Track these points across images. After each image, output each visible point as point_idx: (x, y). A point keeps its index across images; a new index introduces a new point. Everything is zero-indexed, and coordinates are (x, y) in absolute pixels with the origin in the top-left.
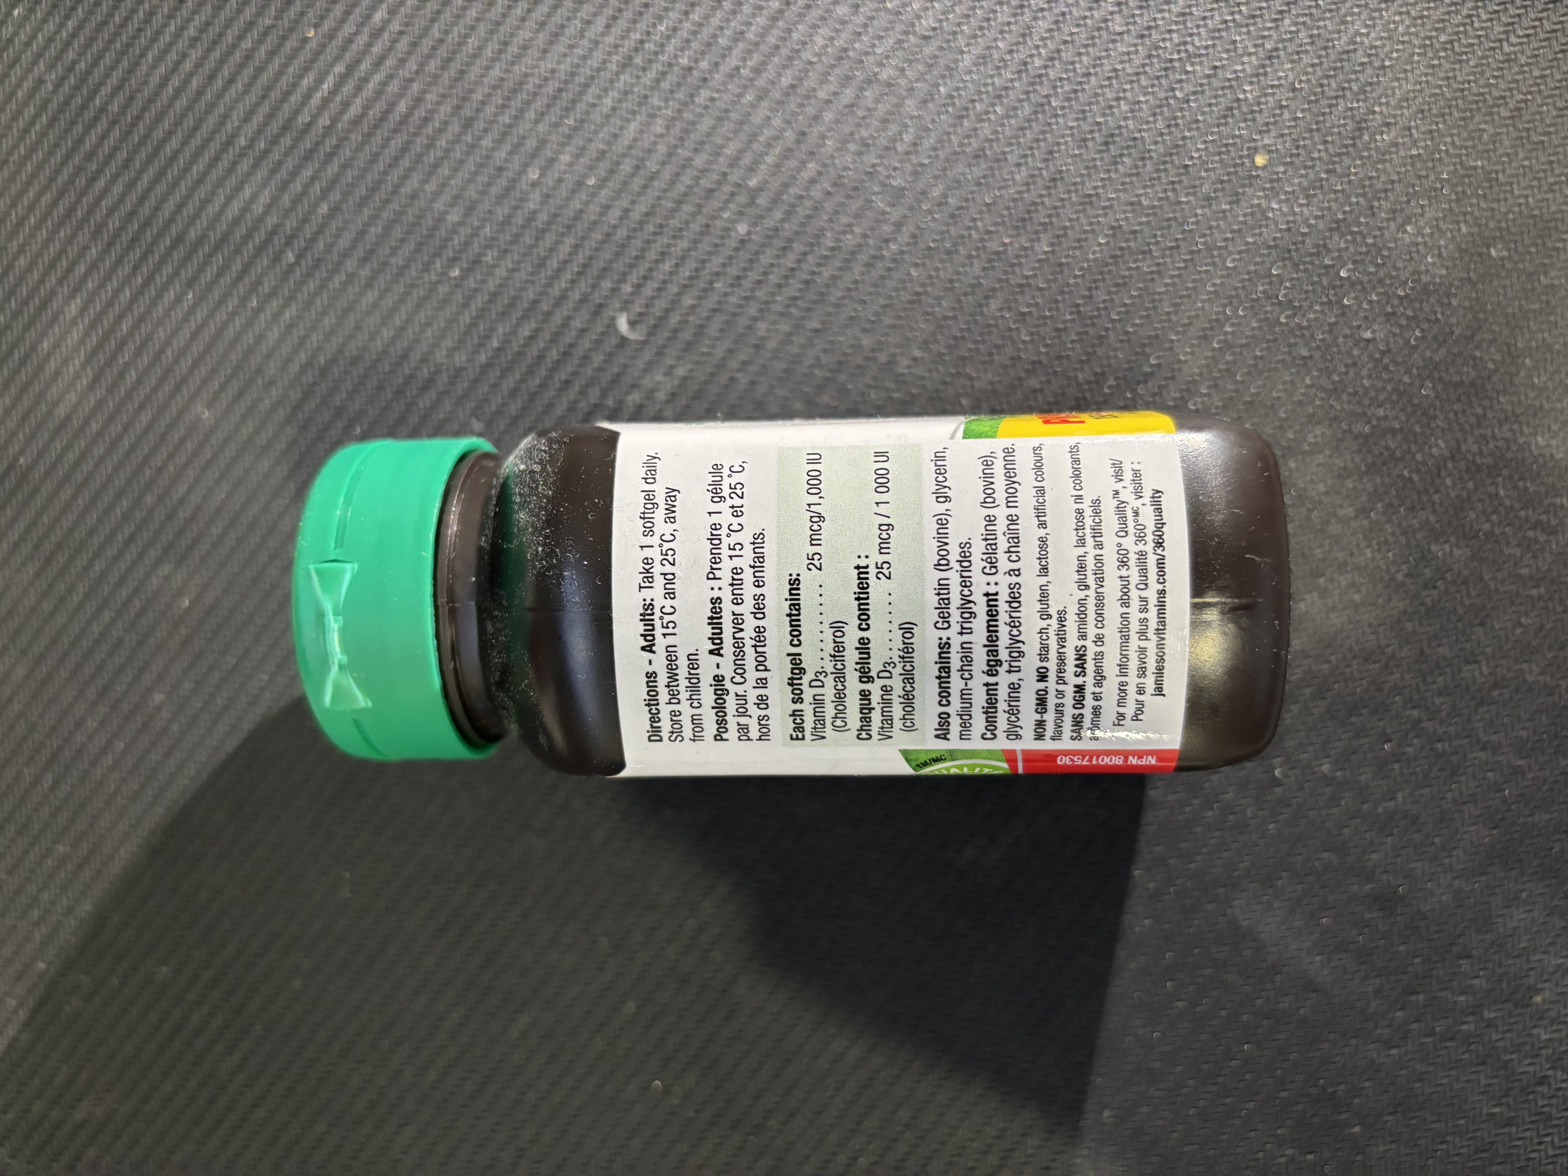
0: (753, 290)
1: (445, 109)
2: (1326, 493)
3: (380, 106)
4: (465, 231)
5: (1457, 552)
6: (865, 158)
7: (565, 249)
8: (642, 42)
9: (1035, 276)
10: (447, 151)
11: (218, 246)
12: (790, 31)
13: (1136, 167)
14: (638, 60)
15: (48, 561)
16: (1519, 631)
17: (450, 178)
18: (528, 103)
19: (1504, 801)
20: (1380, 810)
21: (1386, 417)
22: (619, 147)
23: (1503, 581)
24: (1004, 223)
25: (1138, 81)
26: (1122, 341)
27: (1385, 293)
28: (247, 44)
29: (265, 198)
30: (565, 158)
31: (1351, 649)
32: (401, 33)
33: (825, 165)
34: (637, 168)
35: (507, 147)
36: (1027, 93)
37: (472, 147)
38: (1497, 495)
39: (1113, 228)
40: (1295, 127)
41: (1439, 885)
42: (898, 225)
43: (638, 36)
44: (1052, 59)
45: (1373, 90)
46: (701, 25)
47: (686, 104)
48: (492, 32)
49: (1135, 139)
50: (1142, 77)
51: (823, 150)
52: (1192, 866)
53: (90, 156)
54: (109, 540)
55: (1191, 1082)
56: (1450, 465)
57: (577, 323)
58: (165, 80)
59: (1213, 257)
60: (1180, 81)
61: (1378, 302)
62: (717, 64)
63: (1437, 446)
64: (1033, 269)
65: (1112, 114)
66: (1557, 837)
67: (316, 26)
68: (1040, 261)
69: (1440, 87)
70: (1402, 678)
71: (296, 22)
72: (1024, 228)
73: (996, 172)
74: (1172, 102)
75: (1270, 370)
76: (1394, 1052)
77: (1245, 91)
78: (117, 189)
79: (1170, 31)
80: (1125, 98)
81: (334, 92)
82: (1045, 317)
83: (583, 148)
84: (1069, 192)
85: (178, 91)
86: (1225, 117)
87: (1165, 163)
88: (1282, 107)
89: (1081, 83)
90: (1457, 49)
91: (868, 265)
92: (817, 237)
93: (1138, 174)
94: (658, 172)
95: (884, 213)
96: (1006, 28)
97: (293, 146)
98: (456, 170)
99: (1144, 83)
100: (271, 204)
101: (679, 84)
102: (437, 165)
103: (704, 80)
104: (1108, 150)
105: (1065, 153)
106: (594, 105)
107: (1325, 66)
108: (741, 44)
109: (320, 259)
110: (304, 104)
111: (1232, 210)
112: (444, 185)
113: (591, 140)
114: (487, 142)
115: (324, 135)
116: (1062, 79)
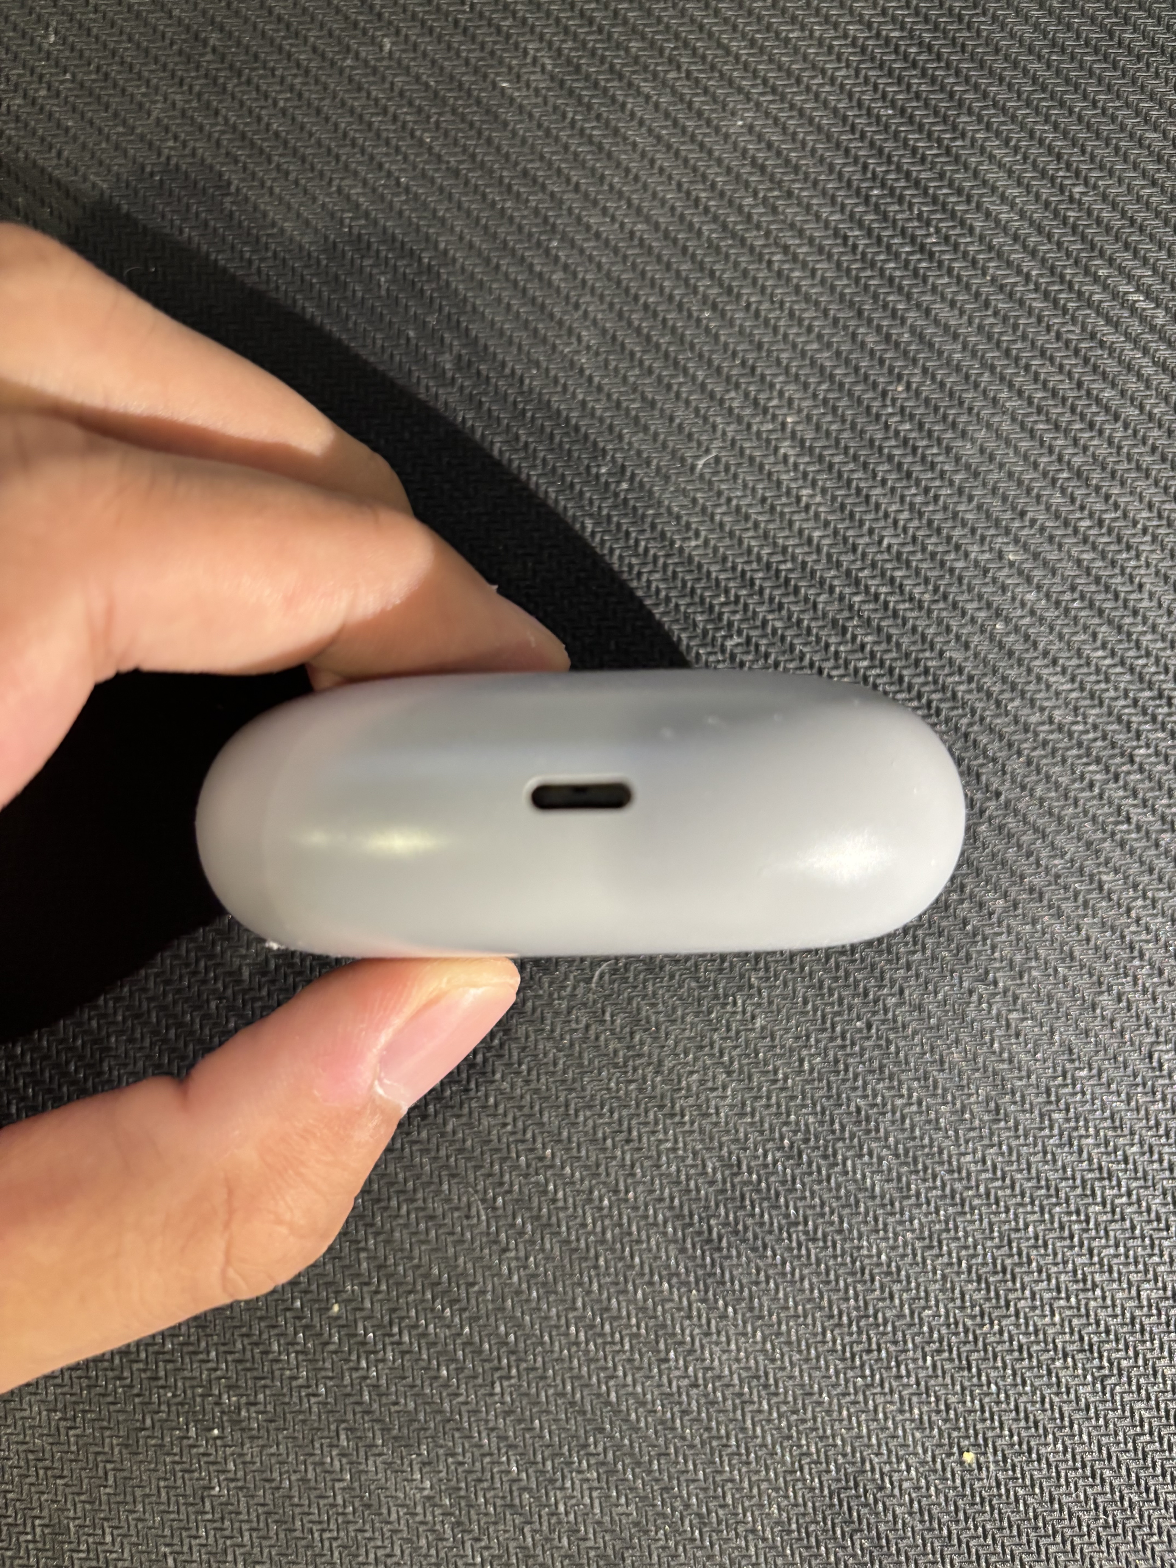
34: (1013, 687)
40: (1007, 1503)
49: (1007, 1306)
50: (1084, 1320)
60: (1075, 1367)
86: (1026, 1418)
96: (1156, 1157)
97: (1068, 254)
98: (1026, 457)
99: (1075, 1322)
100: (997, 221)
101: (1113, 745)
102: (1032, 433)
103: (1116, 778)
104: (996, 1273)
105: (994, 1219)
106: (1094, 635)
107: (1077, 1540)
108: (1158, 826)
109: (925, 279)
110: (1121, 269)
111: (912, 1421)
112: (1008, 442)
113: (1051, 629)
114: (1057, 499)
115: (1080, 293)
116: (1087, 1221)
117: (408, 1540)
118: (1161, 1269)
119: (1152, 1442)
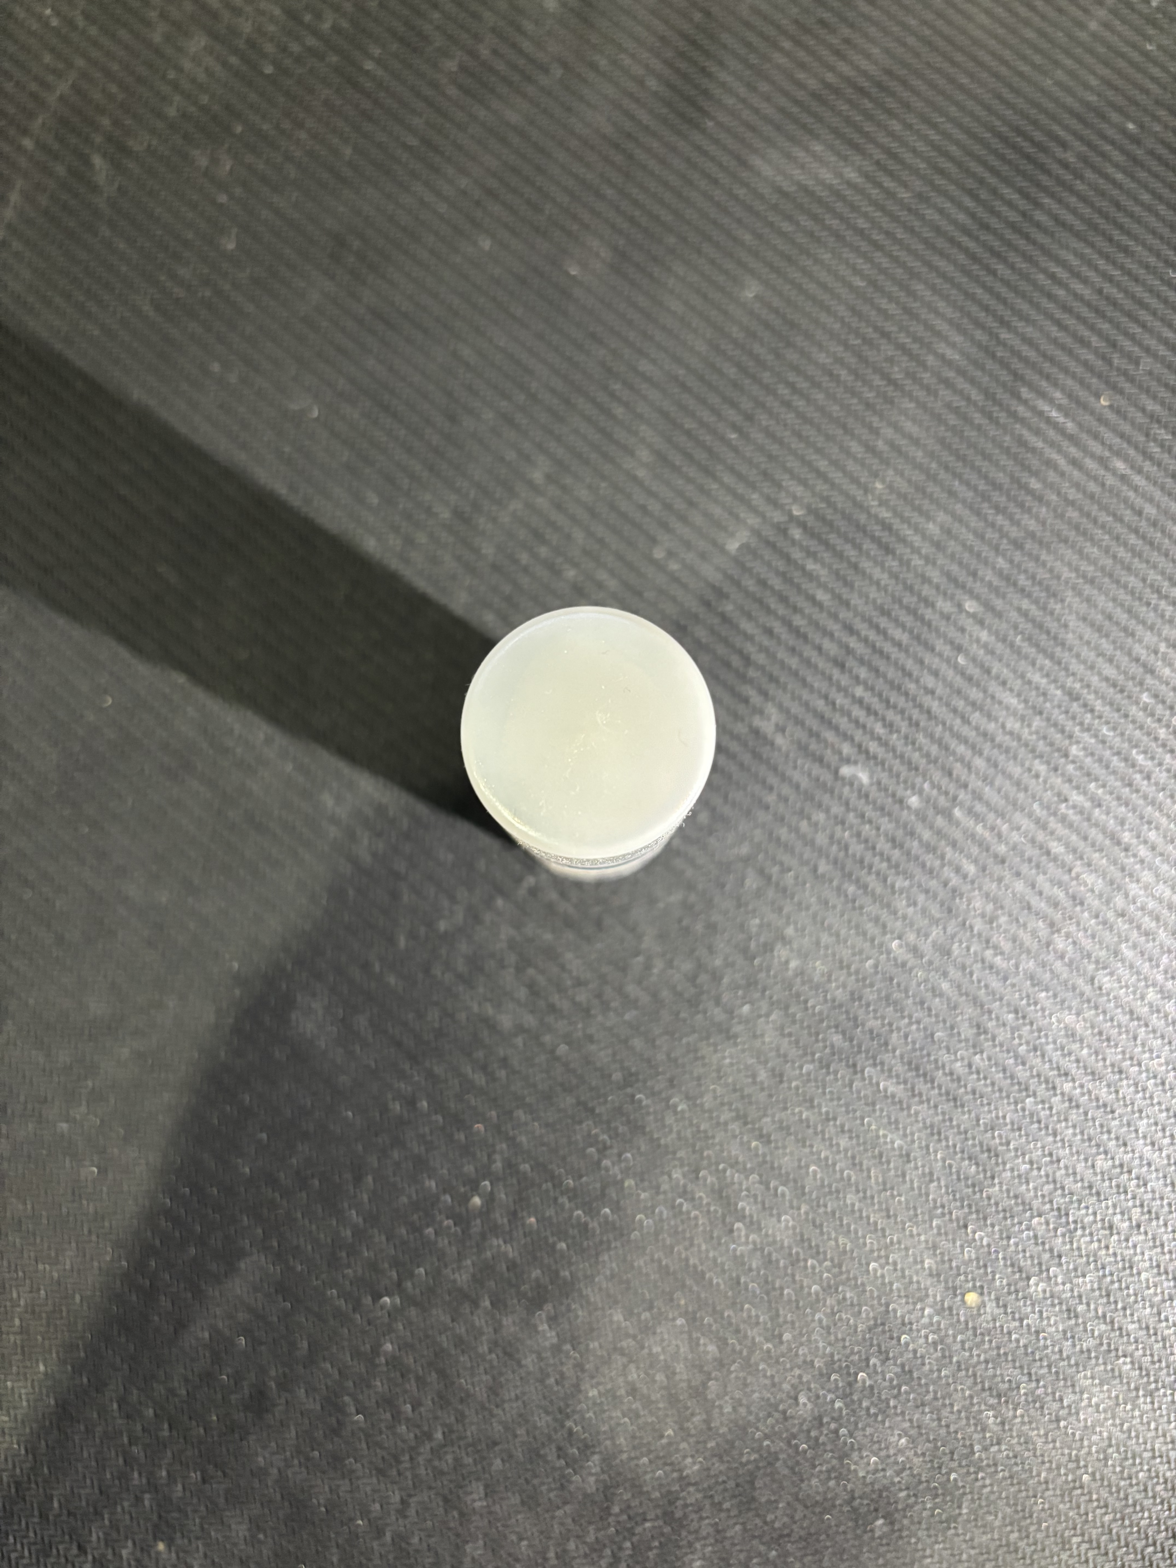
0: (855, 809)
1: (1032, 525)
2: (650, 1354)
3: (1035, 463)
4: (917, 540)
5: (592, 1479)
6: (979, 919)
7: (897, 634)
8: (1092, 711)
9: (864, 1079)
10: (993, 525)
11: (907, 311)
12: (1101, 850)
13: (967, 1179)
14: (1075, 707)
15: (617, 146)
16: (514, 1538)
17: (967, 527)
18: (1036, 602)
19: (352, 1520)
20: (347, 1399)
21: (722, 1414)
22: (994, 687)
23: (563, 1524)
24: (914, 1050)
25: (1048, 1183)
26: (800, 1160)
27: (841, 1416)
28: (1095, 341)
29: (951, 354)
31: (501, 1374)
32: (1103, 485)
33: (973, 882)
35: (996, 582)
36: (1039, 1076)
37: (997, 549)
38: (645, 1520)
39: (908, 1155)
41: (273, 1454)
42: (914, 949)
43: (1097, 708)
44: (1070, 1100)
45: (1036, 1409)
46: (1107, 767)
47: (1033, 751)
48: (1103, 569)
51: (987, 879)
52: (299, 1215)
53: (994, 192)
54: (636, 203)
56: (675, 1475)
57: (827, 644)
58: (1063, 264)
59: (879, 1250)
61: (833, 1408)
62: (1070, 781)
63: (694, 1463)
64: (871, 1078)
65: (1017, 1157)
67: (1111, 407)
68: (878, 1084)
69: (1039, 1475)
70: (472, 1423)
71: (1114, 388)
72: (910, 1070)
74: (1028, 1214)
75: (769, 1302)
76: (115, 1406)
77: (1037, 1285)
78: (961, 217)
80: (1032, 1169)
81: (1048, 420)
82: (824, 1087)
84: (943, 1113)
85: (1053, 277)
87: (970, 1206)
88: (1021, 1320)
89: (1047, 1128)
90: (1075, 1492)
91: (877, 920)
92: (905, 873)
93: (959, 1179)
94: (969, 723)
95: (927, 935)
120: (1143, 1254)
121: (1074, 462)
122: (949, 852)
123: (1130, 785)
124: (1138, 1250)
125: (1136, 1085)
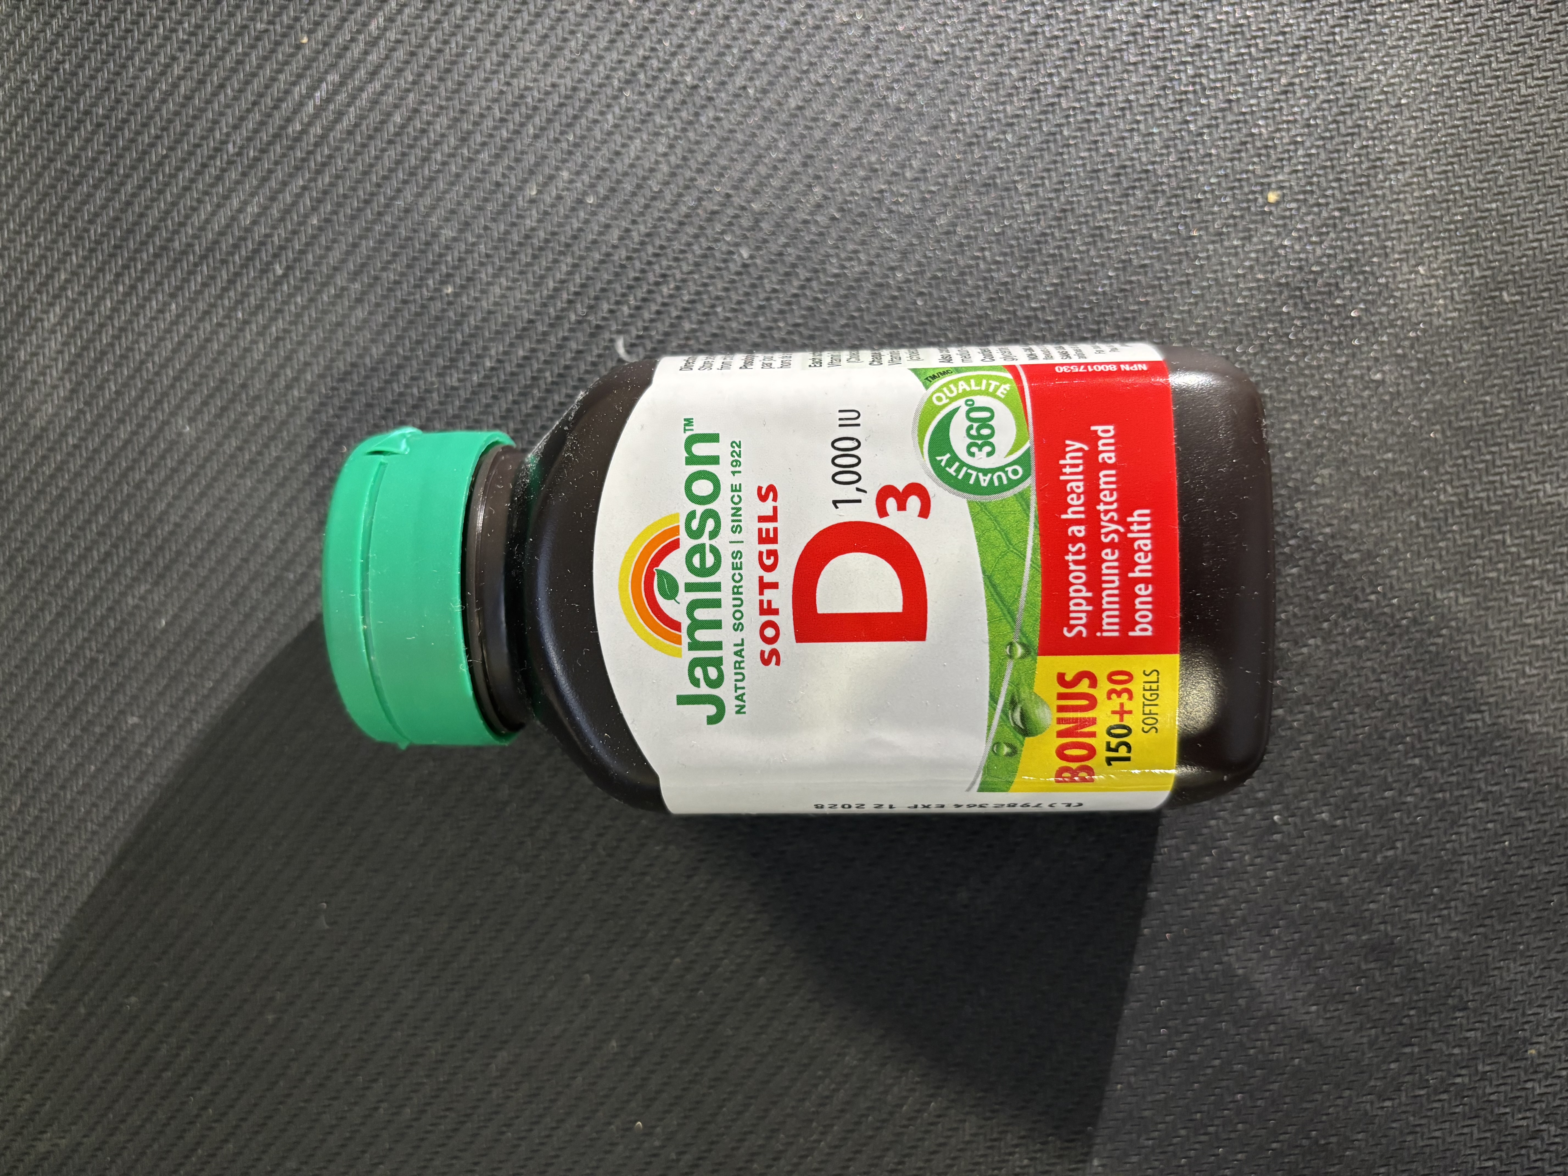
0: (755, 315)
1: (442, 121)
2: (1333, 537)
3: (375, 117)
4: (460, 247)
5: (1462, 600)
6: (872, 183)
7: (562, 269)
8: (646, 58)
9: (1043, 308)
10: (443, 164)
11: (203, 257)
12: (798, 51)
13: (1148, 200)
14: (642, 77)
16: (1523, 681)
17: (445, 192)
18: (528, 117)
19: (1504, 852)
20: (1379, 859)
21: (1395, 461)
22: (621, 165)
23: (1508, 630)
24: (1012, 254)
25: (1152, 112)
27: (1396, 336)
28: (238, 49)
29: (253, 208)
30: (565, 174)
32: (398, 42)
33: (832, 190)
34: (639, 186)
35: (505, 162)
36: (1039, 121)
37: (469, 161)
38: (1504, 543)
39: (1123, 261)
40: (1310, 163)
41: (1437, 936)
42: (904, 254)
43: (643, 52)
44: (1065, 88)
45: (1389, 129)
47: (690, 123)
48: (491, 44)
49: (1147, 171)
50: (1156, 108)
51: (830, 174)
52: (1189, 912)
53: (73, 160)
54: (83, 557)
55: (1183, 1132)
56: (1457, 512)
57: (573, 345)
59: (1223, 293)
60: (1194, 114)
61: (1389, 343)
62: (723, 83)
64: (1041, 301)
65: (1125, 145)
66: (1557, 889)
67: (310, 33)
68: (1048, 293)
69: (1457, 127)
70: (1405, 725)
71: (290, 27)
72: (1033, 259)
73: (1007, 202)
74: (1185, 134)
75: (1278, 411)
76: (1388, 1103)
77: (1259, 126)
78: (101, 195)
79: (1184, 63)
80: (1138, 130)
81: (327, 101)
83: (584, 165)
84: (1080, 223)
85: (166, 96)
86: (1239, 151)
87: (1177, 196)
88: (1296, 143)
89: (1094, 113)
90: (1474, 89)
91: (873, 293)
92: (823, 262)
93: (1149, 208)
94: (661, 192)
95: (890, 240)
96: (1019, 55)
97: (284, 155)
98: (452, 184)
99: (1158, 114)
100: (259, 215)
101: (684, 102)
102: (432, 179)
103: (710, 99)
104: (1120, 182)
105: (1076, 184)
106: (596, 121)
107: (1341, 103)
108: (748, 63)
109: (309, 272)
110: (295, 112)
111: (1243, 246)
112: (439, 199)
113: (591, 157)
114: (484, 156)
115: (316, 145)
116: (1074, 108)
117: (1360, 657)
118: (1111, 45)
119: (1257, 45)
120: (1227, 13)
121: (373, 74)
122: (801, 215)
123: (727, 18)
124: (1223, 17)
125: (1048, 17)
